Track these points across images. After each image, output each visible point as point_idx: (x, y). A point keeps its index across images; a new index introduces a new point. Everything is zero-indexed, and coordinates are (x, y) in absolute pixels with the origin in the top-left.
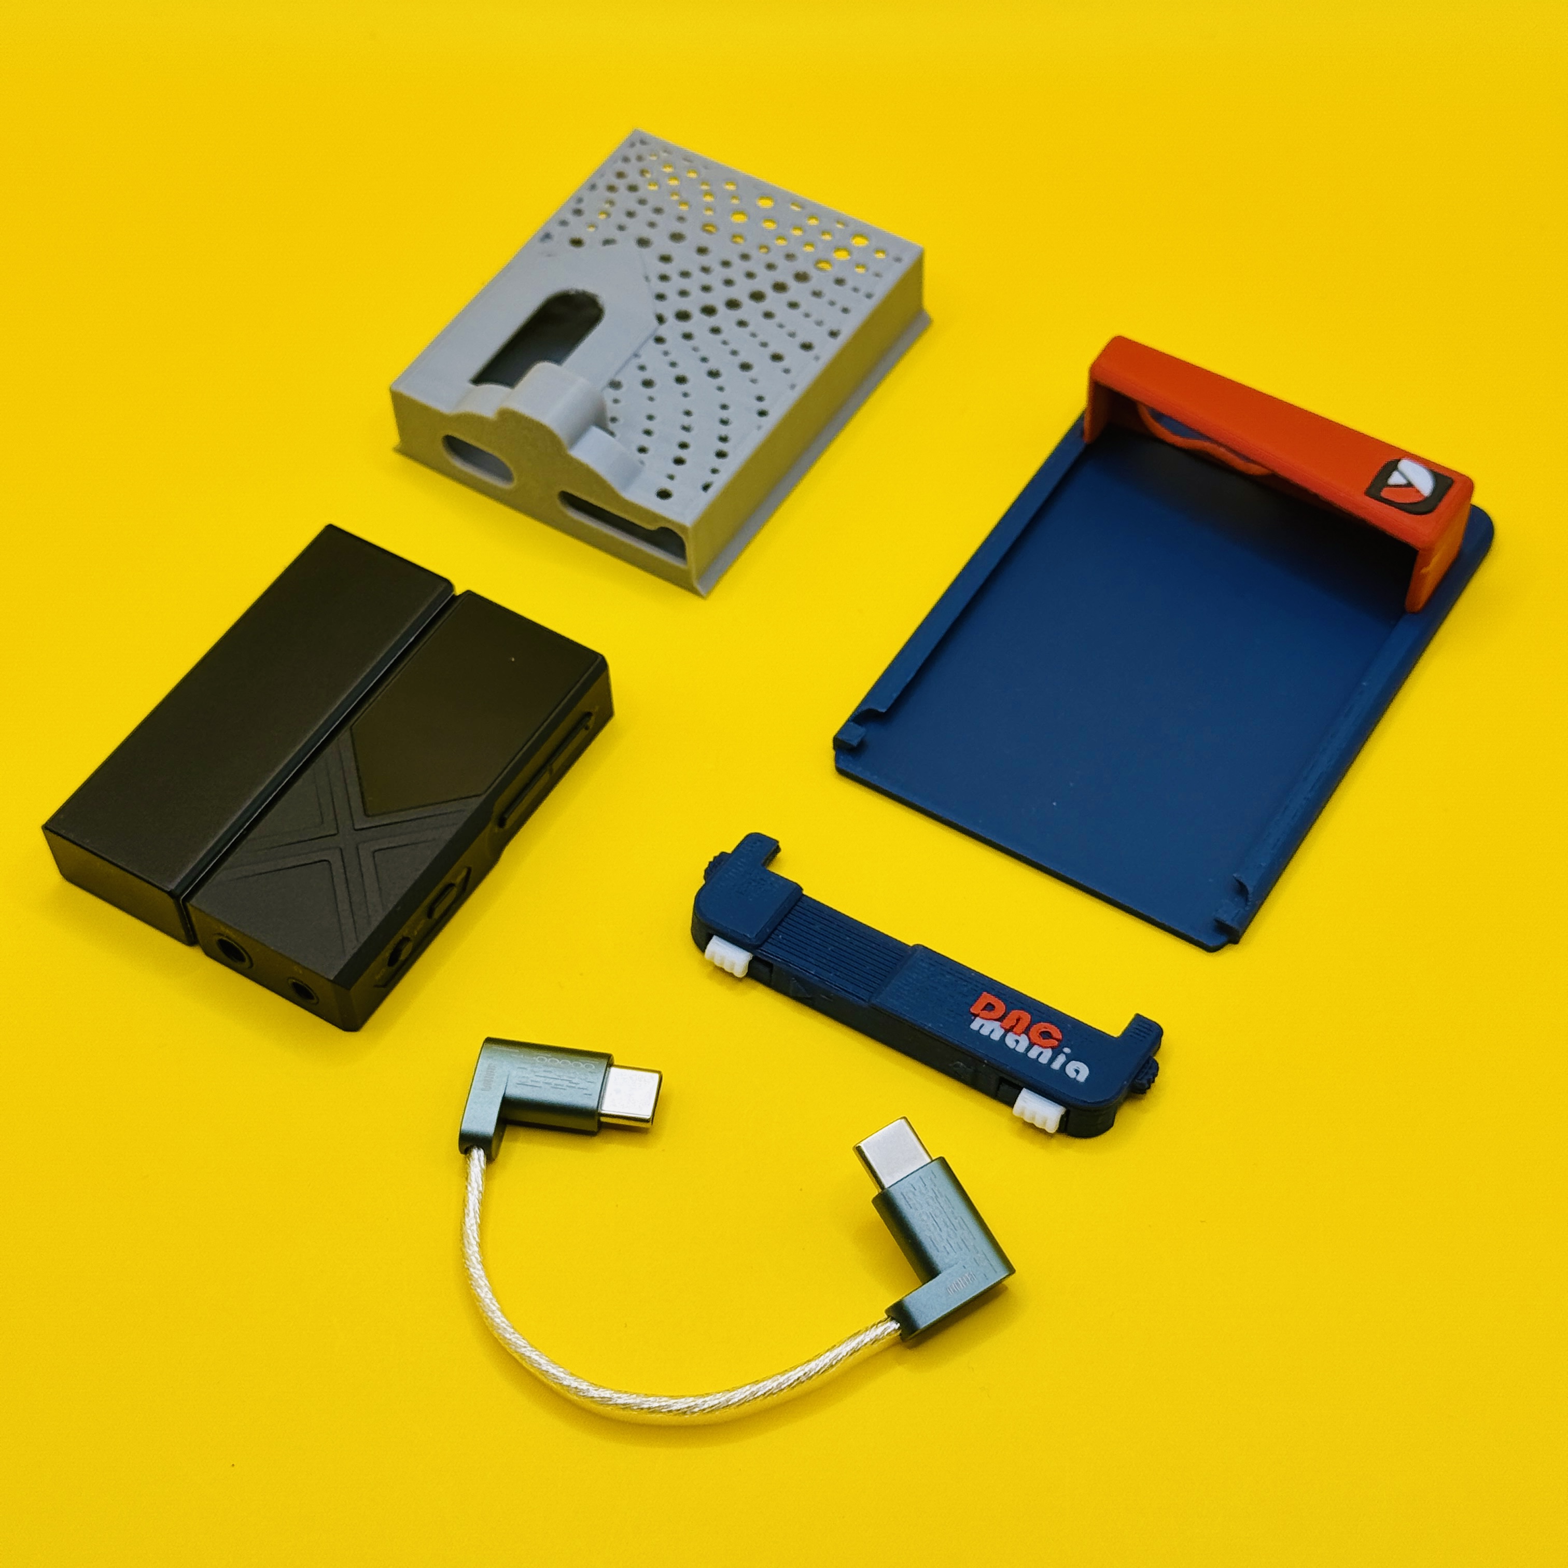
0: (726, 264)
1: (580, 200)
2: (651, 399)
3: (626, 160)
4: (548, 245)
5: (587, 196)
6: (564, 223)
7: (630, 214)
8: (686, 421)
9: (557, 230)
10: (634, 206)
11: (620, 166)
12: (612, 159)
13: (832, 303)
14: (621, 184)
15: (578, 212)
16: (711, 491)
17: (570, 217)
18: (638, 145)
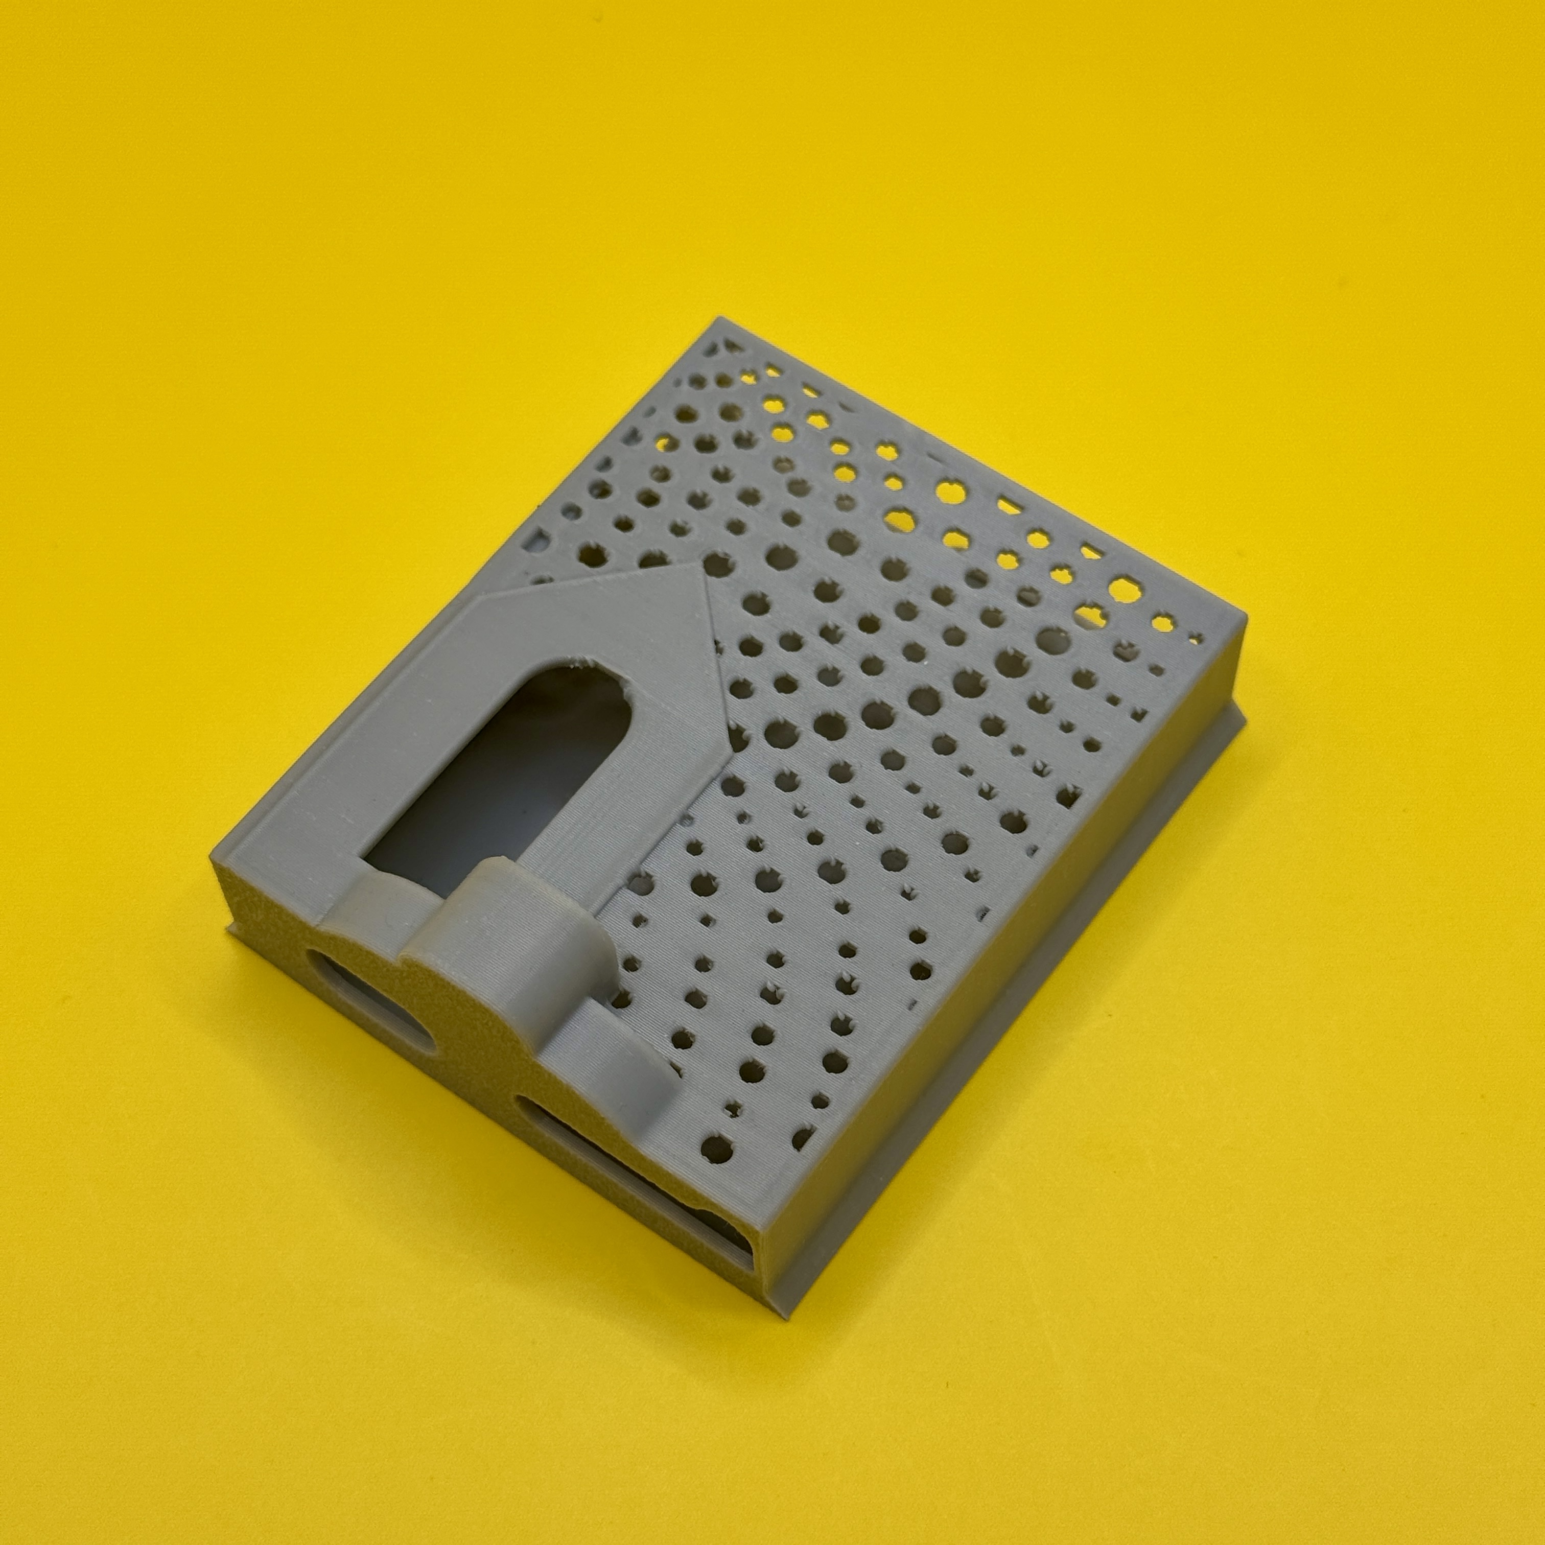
0: (869, 624)
1: (607, 464)
2: (706, 921)
3: (698, 382)
4: (540, 557)
5: (623, 455)
6: (573, 511)
7: (698, 502)
8: (772, 977)
9: (558, 526)
10: (706, 485)
11: (687, 396)
12: (672, 379)
13: (1067, 728)
14: (687, 433)
15: (602, 490)
16: (813, 1145)
17: (585, 500)
18: (723, 352)
